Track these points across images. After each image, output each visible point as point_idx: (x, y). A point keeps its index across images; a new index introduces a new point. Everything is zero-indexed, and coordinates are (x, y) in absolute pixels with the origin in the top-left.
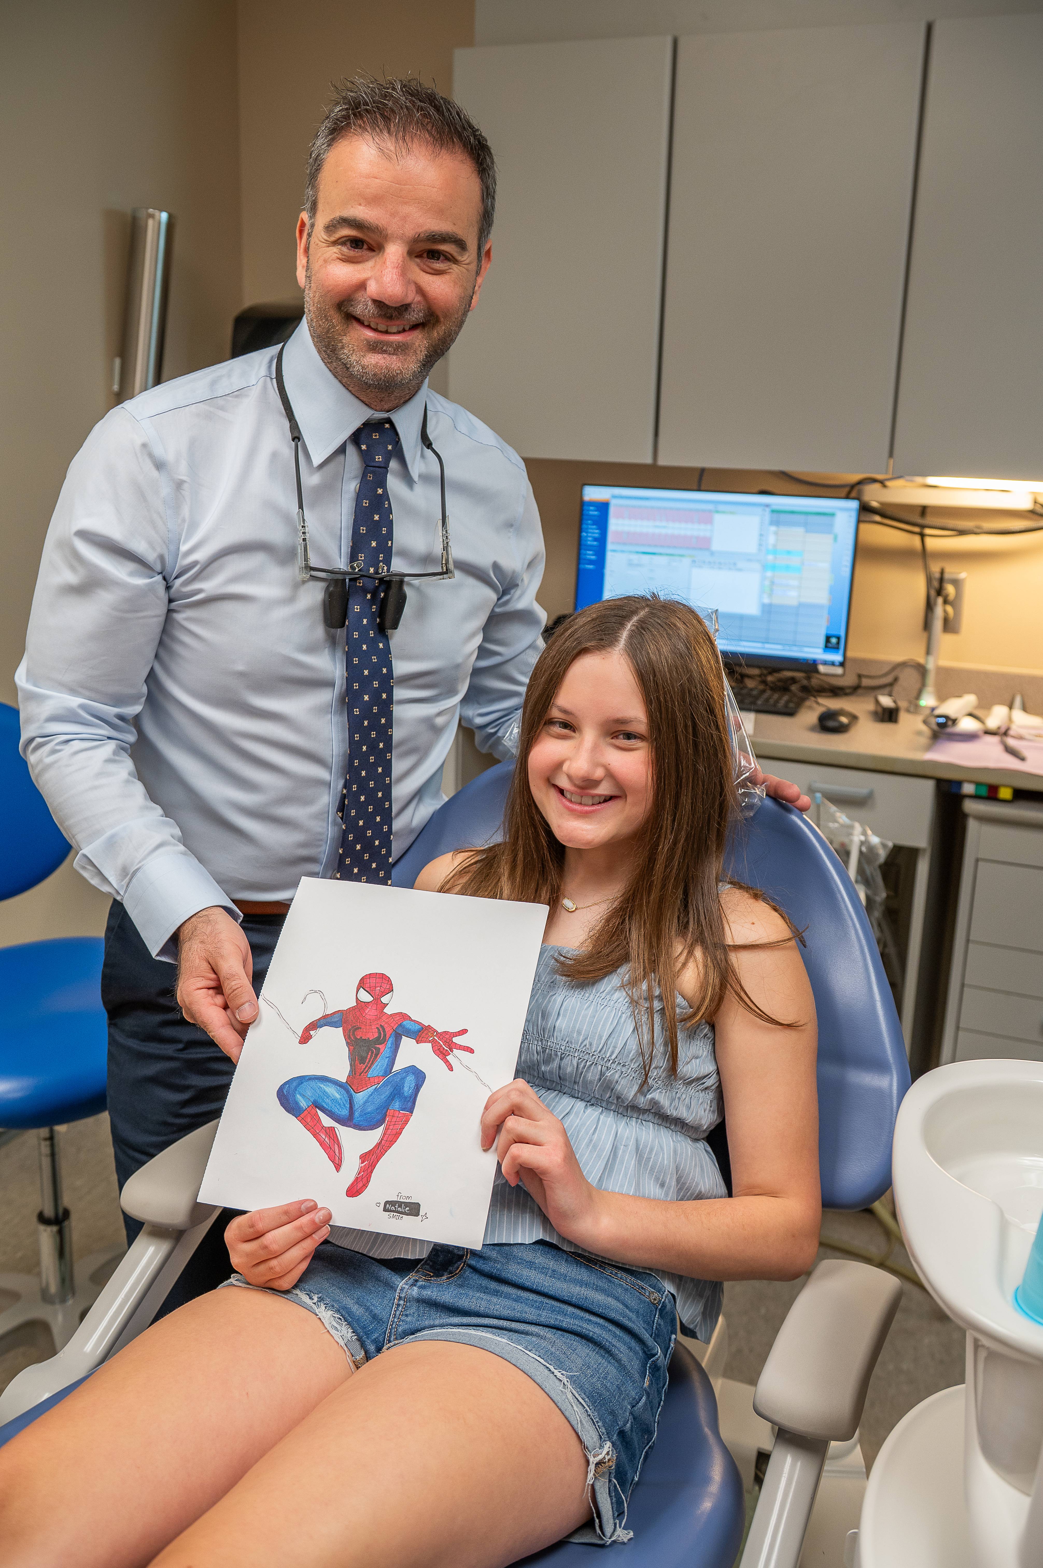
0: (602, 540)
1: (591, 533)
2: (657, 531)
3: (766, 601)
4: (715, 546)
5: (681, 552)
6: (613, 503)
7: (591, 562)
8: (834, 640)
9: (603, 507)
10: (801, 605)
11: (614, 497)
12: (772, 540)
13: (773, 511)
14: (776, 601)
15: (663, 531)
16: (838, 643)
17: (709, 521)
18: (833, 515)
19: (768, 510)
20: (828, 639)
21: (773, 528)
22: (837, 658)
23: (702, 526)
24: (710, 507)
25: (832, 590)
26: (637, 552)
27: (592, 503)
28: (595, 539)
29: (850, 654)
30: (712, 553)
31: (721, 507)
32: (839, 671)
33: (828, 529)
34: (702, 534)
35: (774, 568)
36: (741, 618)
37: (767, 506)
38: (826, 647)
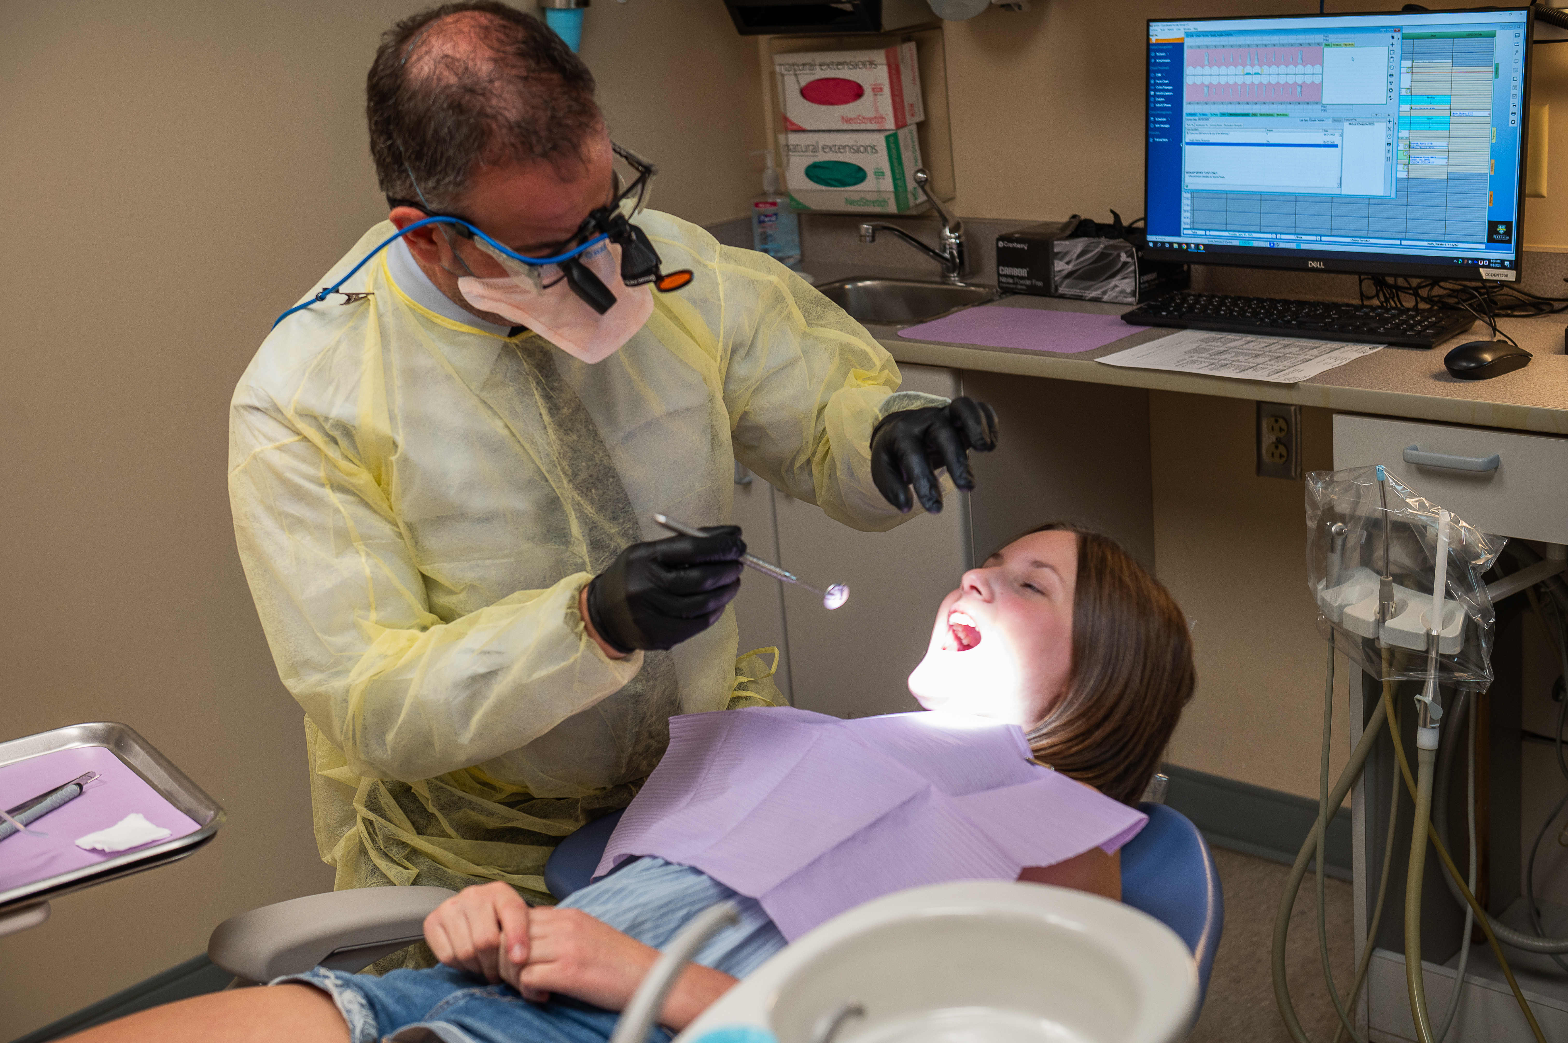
0: (1177, 99)
1: (1163, 88)
2: (1248, 80)
3: (1402, 175)
4: (1327, 98)
5: (1281, 109)
6: (1188, 42)
7: (1163, 133)
8: (1501, 229)
9: (1176, 50)
10: (1451, 177)
11: (1189, 34)
12: (1406, 81)
13: (1405, 38)
14: (1416, 173)
15: (1256, 80)
16: (1508, 232)
17: (1319, 60)
18: (1493, 35)
19: (1397, 35)
20: (1493, 226)
21: (1407, 63)
22: (1509, 255)
23: (1309, 68)
24: (1319, 38)
25: (1495, 152)
26: (1223, 115)
27: (1163, 46)
28: (1168, 99)
29: (1526, 247)
30: (1324, 108)
31: (1333, 38)
32: (1511, 276)
33: (1486, 58)
34: (1308, 80)
35: (1410, 123)
36: (1368, 201)
37: (1398, 29)
38: (1490, 240)
